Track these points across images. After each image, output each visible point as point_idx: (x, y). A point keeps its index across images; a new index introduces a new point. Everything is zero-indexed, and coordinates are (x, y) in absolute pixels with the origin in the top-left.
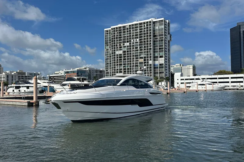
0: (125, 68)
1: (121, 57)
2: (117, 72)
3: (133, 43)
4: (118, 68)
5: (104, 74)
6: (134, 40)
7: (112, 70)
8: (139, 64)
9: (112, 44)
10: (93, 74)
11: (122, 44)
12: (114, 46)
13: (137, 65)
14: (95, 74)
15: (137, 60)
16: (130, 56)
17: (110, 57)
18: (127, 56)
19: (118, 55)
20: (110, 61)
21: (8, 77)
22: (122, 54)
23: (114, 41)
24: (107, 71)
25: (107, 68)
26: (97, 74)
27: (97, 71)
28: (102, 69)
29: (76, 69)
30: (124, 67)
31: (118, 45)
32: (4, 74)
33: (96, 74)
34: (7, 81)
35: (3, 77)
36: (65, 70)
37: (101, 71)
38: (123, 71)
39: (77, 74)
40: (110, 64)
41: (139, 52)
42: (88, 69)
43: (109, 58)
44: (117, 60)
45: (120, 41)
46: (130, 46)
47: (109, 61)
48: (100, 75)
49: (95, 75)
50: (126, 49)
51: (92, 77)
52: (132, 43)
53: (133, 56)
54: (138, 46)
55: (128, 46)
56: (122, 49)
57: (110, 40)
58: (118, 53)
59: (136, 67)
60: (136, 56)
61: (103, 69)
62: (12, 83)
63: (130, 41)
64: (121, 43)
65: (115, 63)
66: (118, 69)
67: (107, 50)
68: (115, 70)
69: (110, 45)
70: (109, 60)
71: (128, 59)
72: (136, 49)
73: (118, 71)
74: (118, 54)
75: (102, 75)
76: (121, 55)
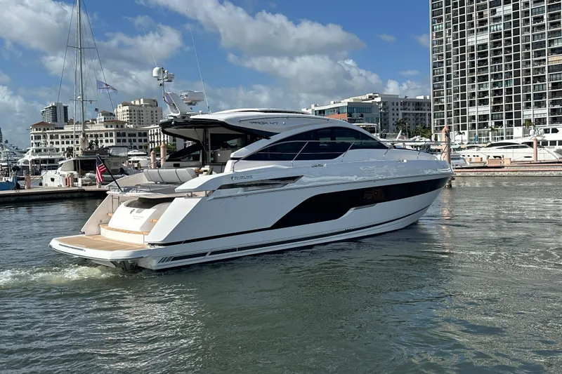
0: (497, 88)
1: (485, 54)
2: (472, 104)
4: (476, 90)
5: (428, 112)
7: (455, 99)
8: (546, 73)
9: (455, 14)
11: (487, 12)
12: (462, 19)
13: (540, 74)
14: (401, 112)
15: (540, 61)
16: (517, 48)
17: (448, 55)
18: (505, 49)
19: (473, 47)
20: (449, 70)
22: (486, 44)
23: (462, 3)
24: (437, 100)
25: (437, 94)
26: (405, 114)
27: (405, 103)
28: (422, 97)
29: (345, 103)
30: (495, 84)
31: (474, 16)
33: (405, 112)
36: (316, 106)
37: (418, 104)
38: (490, 98)
39: (350, 115)
40: (449, 78)
41: (549, 33)
42: (378, 100)
43: (444, 60)
44: (472, 64)
45: (482, 2)
46: (516, 15)
47: (445, 70)
48: (417, 114)
49: (400, 117)
50: (500, 27)
51: (391, 122)
52: (521, 3)
53: (528, 46)
54: (543, 12)
55: (508, 17)
56: (486, 29)
57: (447, 3)
58: (472, 40)
59: (538, 83)
60: (536, 45)
61: (425, 98)
64: (484, 7)
65: (463, 73)
66: (473, 94)
67: (440, 34)
68: (463, 97)
69: (448, 18)
70: (445, 67)
71: (509, 58)
72: (537, 24)
73: (476, 99)
74: (474, 44)
75: (421, 114)
76: (484, 46)
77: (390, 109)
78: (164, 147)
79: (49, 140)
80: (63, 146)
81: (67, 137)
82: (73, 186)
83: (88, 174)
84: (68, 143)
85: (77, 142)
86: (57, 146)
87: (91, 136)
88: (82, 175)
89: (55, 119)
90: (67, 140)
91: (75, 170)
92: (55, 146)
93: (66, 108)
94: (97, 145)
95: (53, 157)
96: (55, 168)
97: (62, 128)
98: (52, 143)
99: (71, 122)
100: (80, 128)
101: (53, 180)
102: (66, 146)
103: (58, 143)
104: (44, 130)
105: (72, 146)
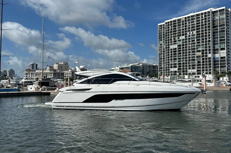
0: (180, 62)
1: (176, 51)
2: (171, 67)
3: (189, 36)
4: (173, 63)
5: (157, 69)
6: (190, 33)
7: (166, 65)
8: (196, 58)
9: (166, 38)
10: (146, 69)
11: (177, 38)
12: (168, 40)
13: (194, 59)
14: (148, 69)
15: (194, 54)
16: (186, 50)
17: (164, 51)
18: (182, 50)
19: (172, 49)
20: (164, 56)
21: (73, 73)
22: (176, 48)
23: (168, 35)
24: (160, 66)
25: (160, 64)
27: (150, 66)
28: (155, 65)
29: (130, 65)
30: (179, 61)
31: (172, 39)
32: (70, 70)
33: (149, 69)
34: (72, 77)
35: (69, 74)
36: (120, 66)
37: (154, 67)
38: (177, 66)
39: (132, 69)
40: (164, 59)
41: (196, 45)
42: (141, 65)
43: (163, 53)
44: (172, 54)
45: (175, 35)
46: (186, 39)
47: (163, 56)
48: (153, 70)
49: (148, 71)
50: (181, 43)
51: (145, 72)
52: (188, 36)
53: (190, 49)
54: (195, 38)
55: (183, 40)
56: (176, 43)
57: (164, 35)
58: (172, 47)
59: (193, 61)
60: (192, 49)
62: (77, 79)
63: (186, 34)
64: (176, 36)
65: (169, 57)
67: (161, 45)
68: (169, 65)
69: (164, 40)
70: (163, 55)
71: (183, 53)
72: (193, 42)
73: (173, 66)
75: (155, 70)
76: (176, 49)
77: (145, 68)
78: (69, 78)
79: (30, 75)
80: (35, 77)
81: (37, 74)
82: (38, 91)
83: (43, 87)
84: (37, 76)
85: (40, 76)
86: (33, 77)
87: (45, 74)
88: (41, 87)
89: (33, 68)
90: (37, 75)
91: (39, 85)
92: (32, 77)
93: (37, 65)
94: (47, 77)
95: (32, 81)
96: (32, 84)
97: (35, 71)
98: (31, 76)
99: (38, 69)
100: (41, 71)
101: (31, 88)
102: (36, 77)
103: (33, 76)
104: (29, 71)
105: (38, 77)
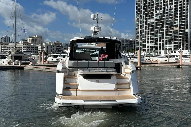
1: (153, 26)
2: (148, 42)
3: (167, 10)
4: (149, 38)
5: (134, 44)
6: (168, 7)
7: (143, 40)
8: (173, 33)
9: (144, 12)
10: (123, 44)
11: (154, 12)
12: (146, 14)
13: (171, 33)
15: (171, 29)
16: (163, 24)
17: (141, 26)
18: (160, 24)
19: (149, 23)
20: (141, 31)
21: (47, 47)
22: (154, 23)
23: (146, 9)
24: (137, 40)
27: (126, 41)
28: (132, 39)
30: (156, 36)
31: (150, 13)
32: (44, 44)
34: (47, 51)
35: (44, 47)
37: (131, 42)
38: (154, 40)
40: (141, 33)
41: (174, 20)
43: (139, 27)
44: (149, 29)
45: (152, 9)
46: (164, 13)
48: (130, 45)
49: (125, 45)
50: (158, 17)
51: (121, 47)
52: (165, 9)
54: (172, 13)
55: (161, 14)
56: (154, 17)
57: (141, 8)
58: (149, 21)
59: (170, 36)
60: (169, 24)
62: (51, 53)
63: (164, 8)
64: (153, 10)
65: (146, 32)
67: (138, 18)
68: (145, 40)
69: (141, 13)
72: (170, 17)
75: (132, 45)
80: (8, 51)
81: (10, 47)
82: (11, 65)
83: (16, 61)
85: (13, 50)
87: (18, 48)
88: (14, 61)
91: (12, 59)
94: (20, 51)
95: (4, 54)
96: (5, 58)
97: (8, 44)
99: (11, 42)
100: (14, 45)
101: (4, 62)
104: (2, 45)
105: (11, 50)
